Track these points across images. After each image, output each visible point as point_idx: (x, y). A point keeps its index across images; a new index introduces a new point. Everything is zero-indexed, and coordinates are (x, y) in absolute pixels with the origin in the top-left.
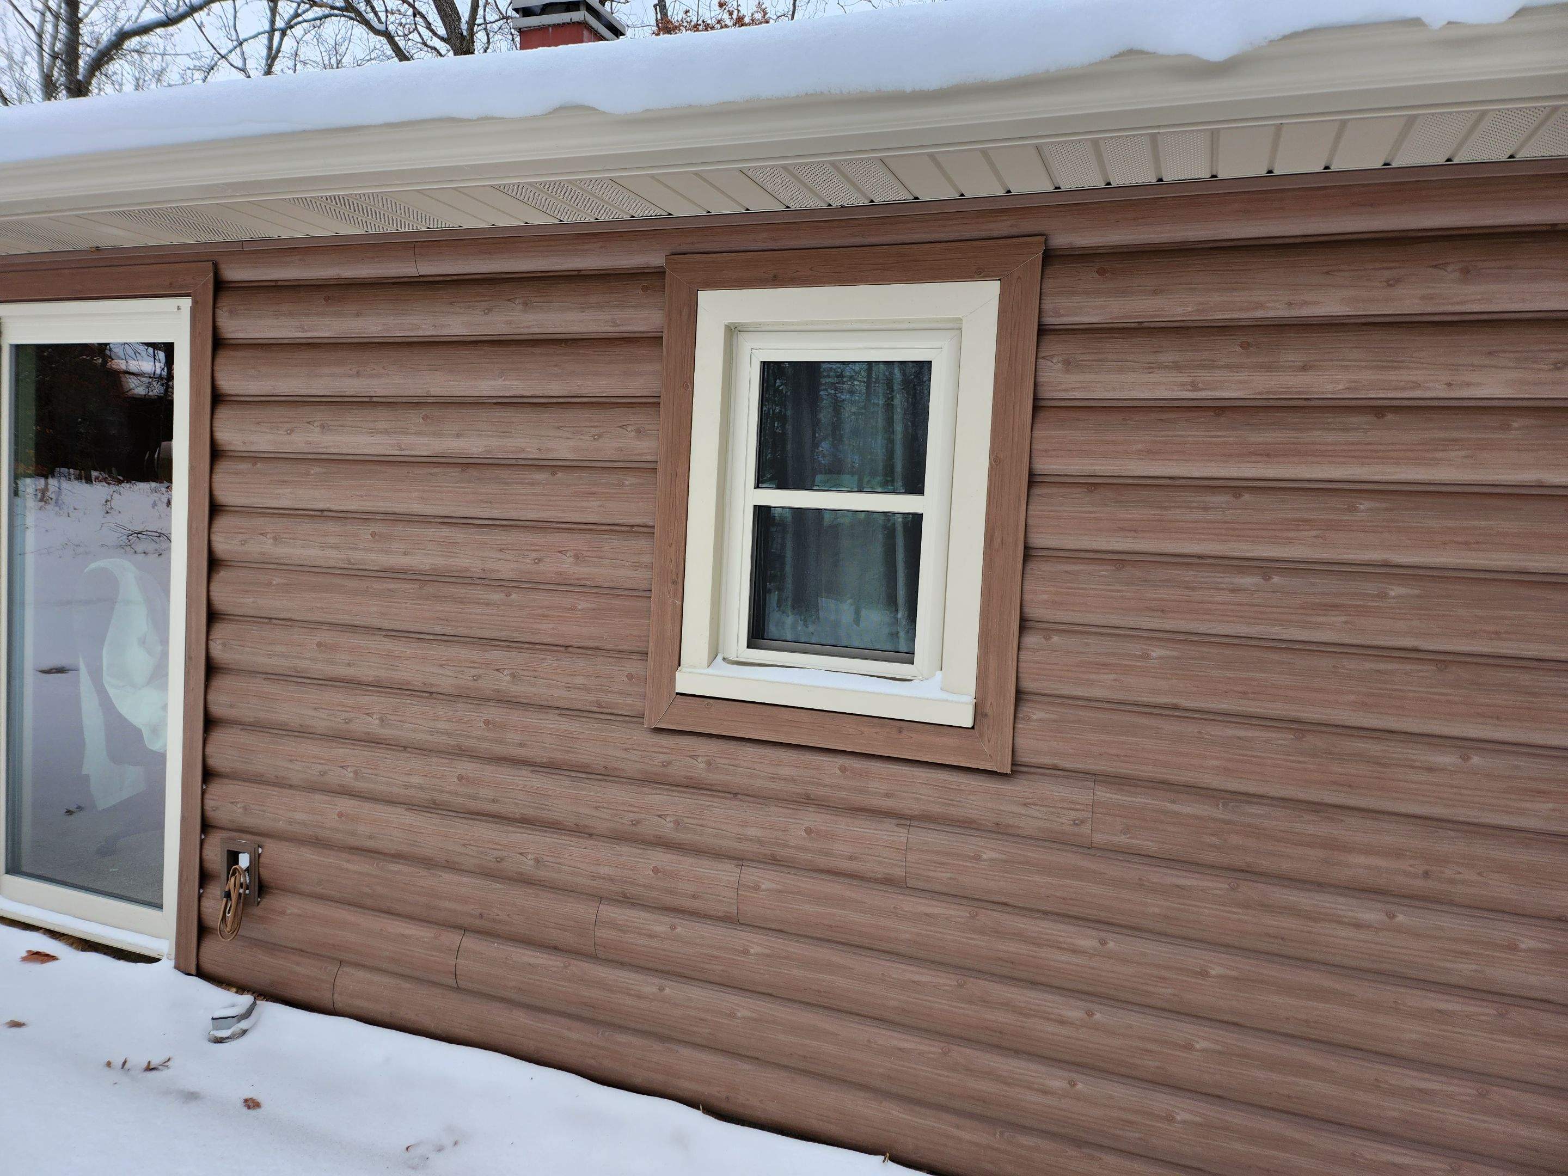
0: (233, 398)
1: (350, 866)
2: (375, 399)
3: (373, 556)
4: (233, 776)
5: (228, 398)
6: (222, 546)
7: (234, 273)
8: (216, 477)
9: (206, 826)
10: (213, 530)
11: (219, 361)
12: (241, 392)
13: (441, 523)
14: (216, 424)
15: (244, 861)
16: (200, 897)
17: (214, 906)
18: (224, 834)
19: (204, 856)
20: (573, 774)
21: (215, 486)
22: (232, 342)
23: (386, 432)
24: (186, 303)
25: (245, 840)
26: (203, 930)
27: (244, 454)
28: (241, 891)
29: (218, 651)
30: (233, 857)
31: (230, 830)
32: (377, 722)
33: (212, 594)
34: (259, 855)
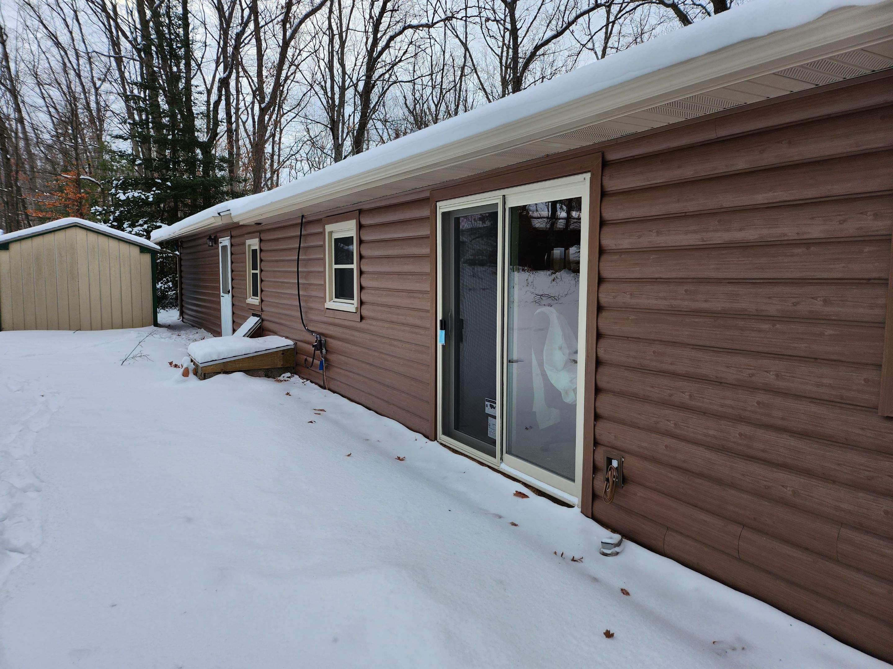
0: (611, 222)
1: (672, 476)
2: (688, 214)
3: (686, 303)
4: (609, 419)
5: (608, 222)
6: (604, 300)
7: (612, 156)
8: (601, 264)
9: (596, 443)
10: (600, 291)
11: (604, 203)
12: (615, 218)
13: (728, 283)
14: (602, 236)
15: (615, 464)
16: (593, 478)
17: (600, 484)
18: (605, 448)
19: (595, 458)
20: (820, 441)
21: (601, 268)
22: (611, 192)
23: (695, 232)
24: (588, 176)
25: (615, 452)
26: (595, 496)
27: (615, 251)
28: (614, 479)
29: (602, 354)
30: (609, 461)
31: (608, 447)
32: (688, 397)
33: (599, 324)
34: (623, 461)
